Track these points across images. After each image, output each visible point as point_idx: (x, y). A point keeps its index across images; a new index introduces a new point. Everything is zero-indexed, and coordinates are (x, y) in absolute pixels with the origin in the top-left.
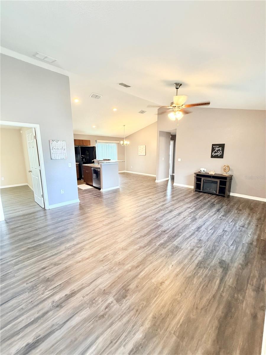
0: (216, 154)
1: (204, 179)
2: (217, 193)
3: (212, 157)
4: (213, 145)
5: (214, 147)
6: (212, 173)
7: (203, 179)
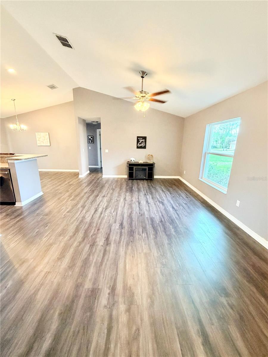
0: (141, 145)
1: (136, 168)
2: (147, 178)
3: (138, 147)
4: (138, 137)
5: (139, 138)
6: (141, 162)
7: (134, 168)
